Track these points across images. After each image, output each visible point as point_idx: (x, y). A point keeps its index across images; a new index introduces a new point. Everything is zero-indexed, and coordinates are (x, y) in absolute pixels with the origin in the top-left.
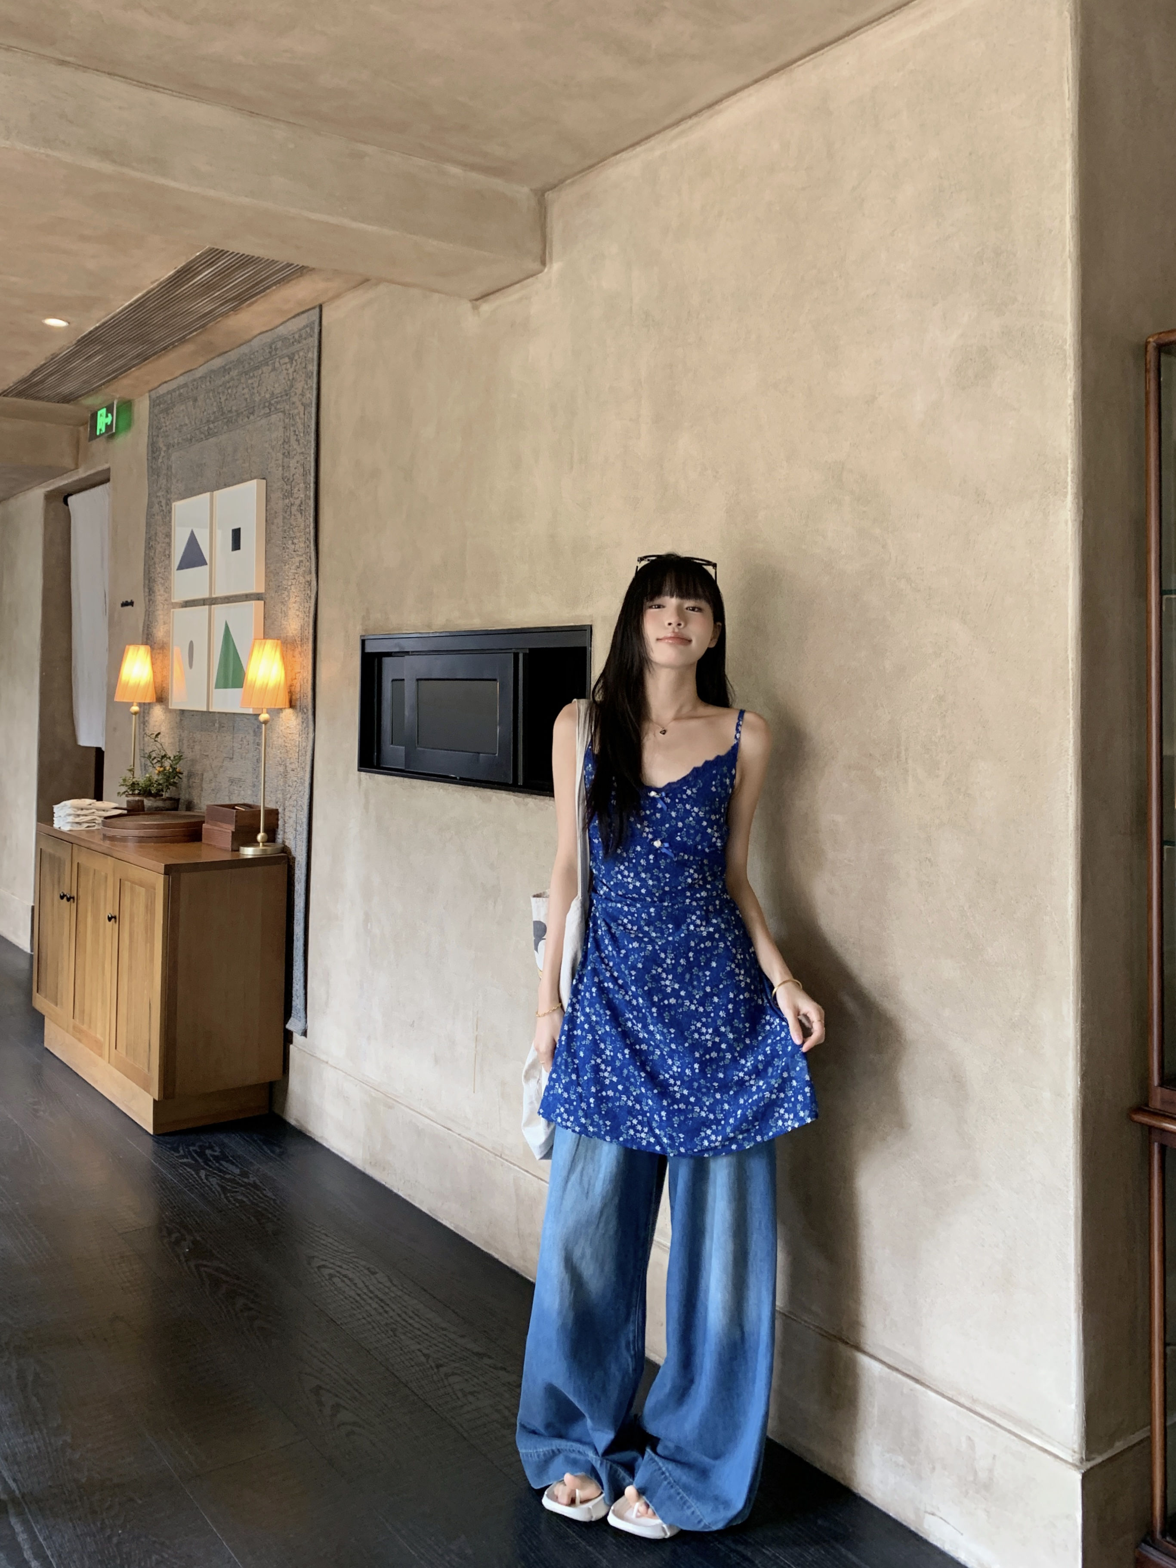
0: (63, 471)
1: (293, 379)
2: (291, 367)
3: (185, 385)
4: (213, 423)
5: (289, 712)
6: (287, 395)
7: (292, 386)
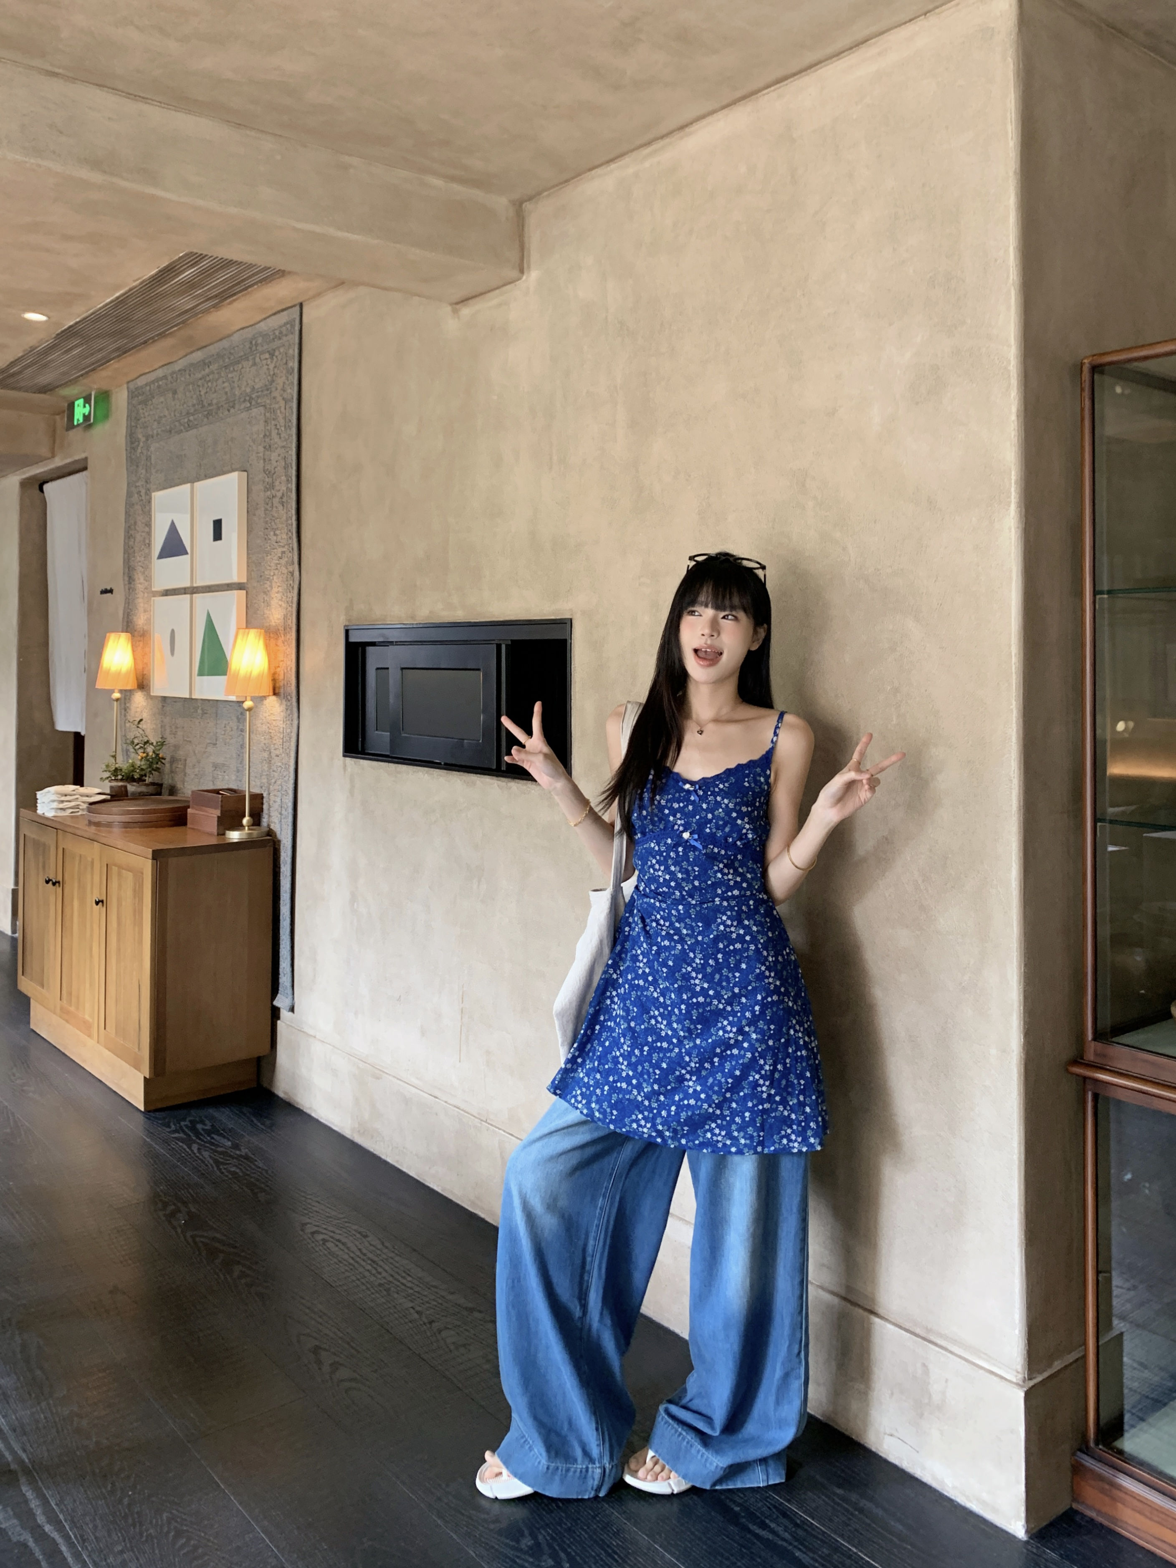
0: (39, 460)
1: (274, 374)
2: (272, 362)
3: (165, 377)
4: (193, 415)
5: (272, 699)
6: (268, 390)
7: (273, 381)
